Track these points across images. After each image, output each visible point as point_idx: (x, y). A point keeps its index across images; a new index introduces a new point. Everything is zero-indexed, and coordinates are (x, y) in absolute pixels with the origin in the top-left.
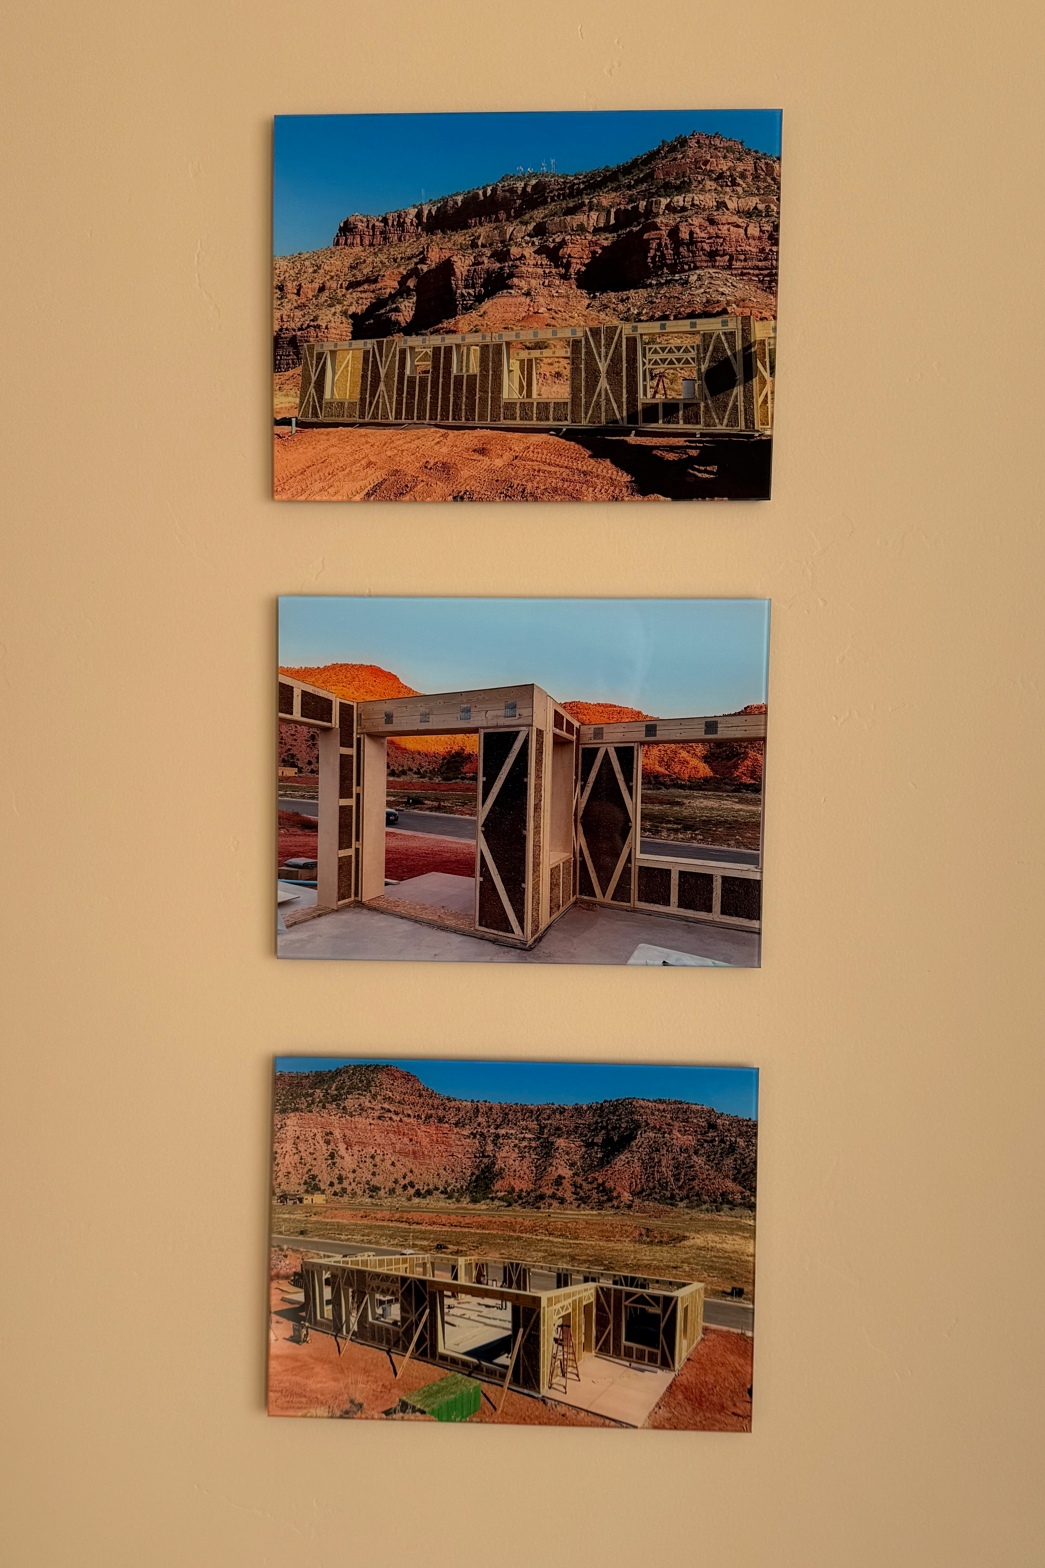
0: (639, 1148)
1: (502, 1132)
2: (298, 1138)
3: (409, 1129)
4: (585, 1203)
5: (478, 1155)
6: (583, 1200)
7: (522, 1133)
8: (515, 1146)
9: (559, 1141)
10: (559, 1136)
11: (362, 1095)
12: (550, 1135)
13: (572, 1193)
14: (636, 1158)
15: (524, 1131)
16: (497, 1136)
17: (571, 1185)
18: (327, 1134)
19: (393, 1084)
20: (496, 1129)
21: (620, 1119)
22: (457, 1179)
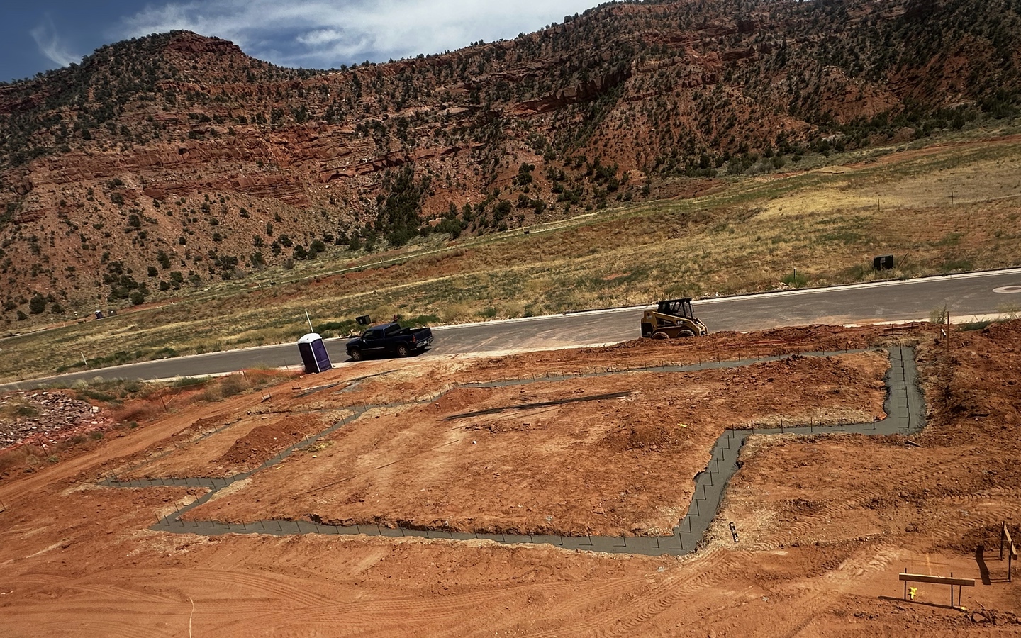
0: (638, 92)
1: (410, 113)
2: (63, 204)
3: (251, 146)
4: (575, 203)
5: (379, 164)
6: (571, 200)
7: (444, 108)
8: (437, 134)
9: (507, 107)
10: (506, 100)
11: (146, 98)
12: (490, 101)
13: (553, 191)
14: (638, 109)
15: (445, 104)
16: (403, 123)
17: (548, 178)
18: (112, 186)
19: (195, 68)
20: (398, 110)
21: (598, 47)
22: (356, 214)
